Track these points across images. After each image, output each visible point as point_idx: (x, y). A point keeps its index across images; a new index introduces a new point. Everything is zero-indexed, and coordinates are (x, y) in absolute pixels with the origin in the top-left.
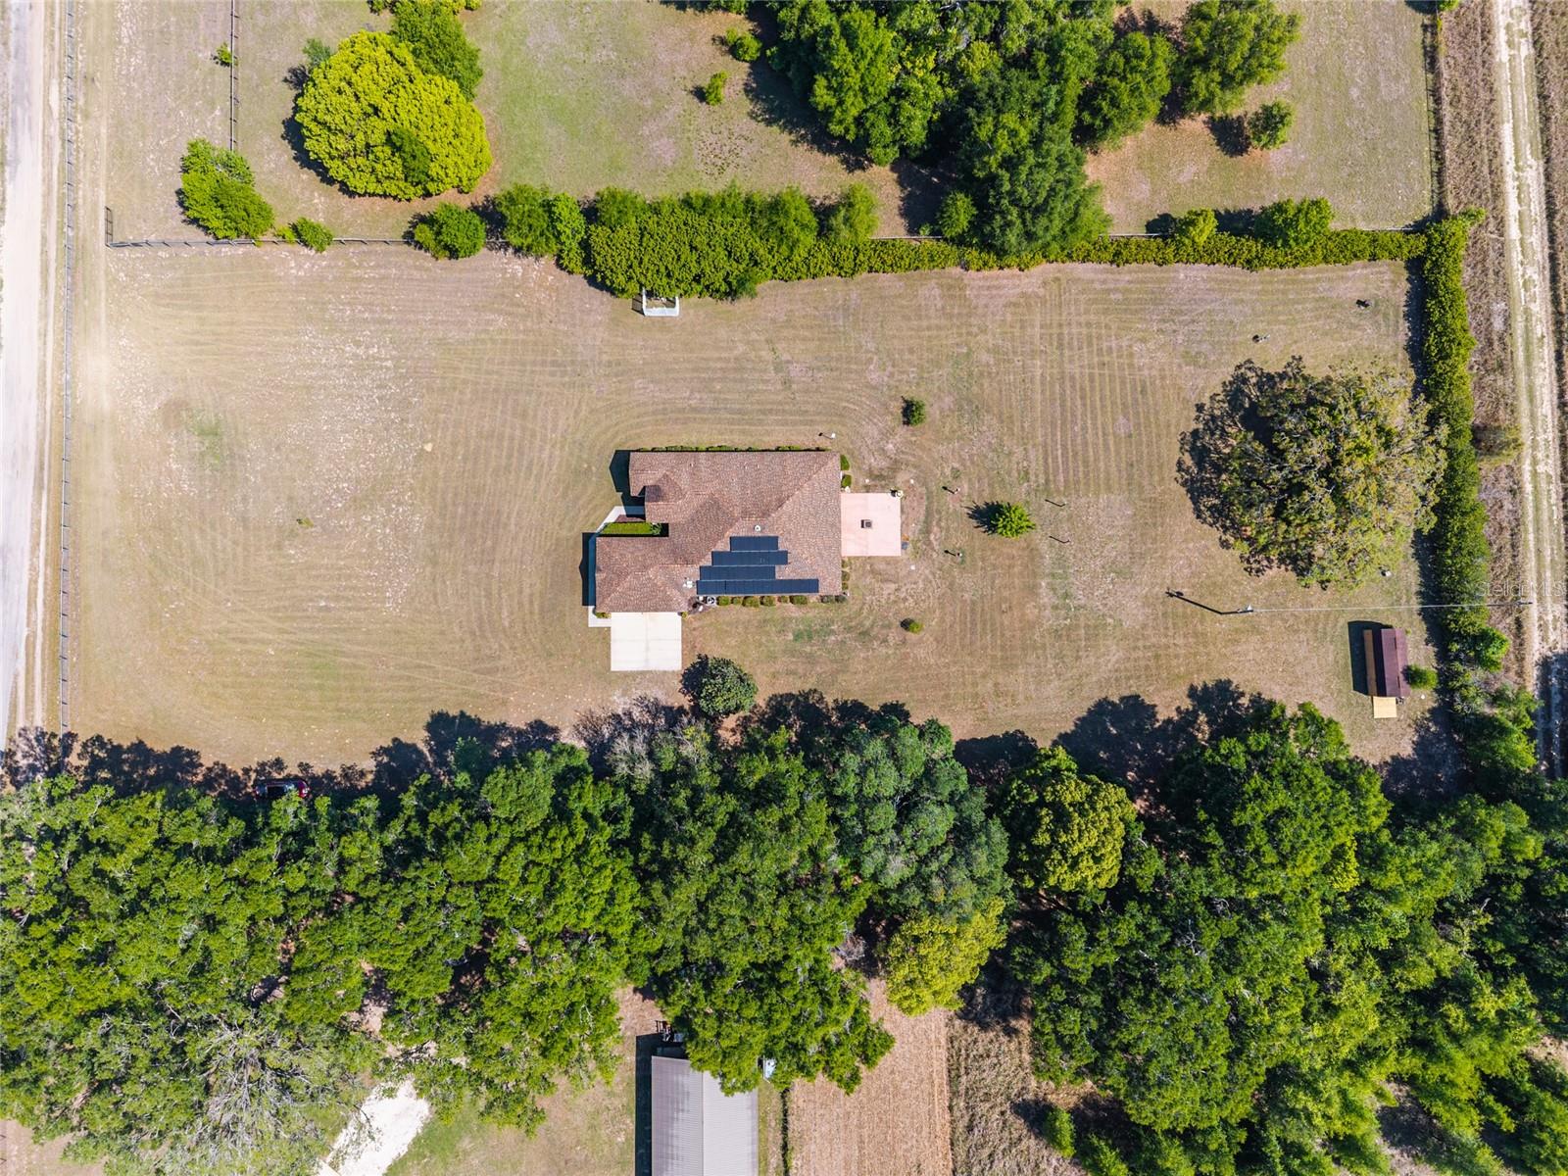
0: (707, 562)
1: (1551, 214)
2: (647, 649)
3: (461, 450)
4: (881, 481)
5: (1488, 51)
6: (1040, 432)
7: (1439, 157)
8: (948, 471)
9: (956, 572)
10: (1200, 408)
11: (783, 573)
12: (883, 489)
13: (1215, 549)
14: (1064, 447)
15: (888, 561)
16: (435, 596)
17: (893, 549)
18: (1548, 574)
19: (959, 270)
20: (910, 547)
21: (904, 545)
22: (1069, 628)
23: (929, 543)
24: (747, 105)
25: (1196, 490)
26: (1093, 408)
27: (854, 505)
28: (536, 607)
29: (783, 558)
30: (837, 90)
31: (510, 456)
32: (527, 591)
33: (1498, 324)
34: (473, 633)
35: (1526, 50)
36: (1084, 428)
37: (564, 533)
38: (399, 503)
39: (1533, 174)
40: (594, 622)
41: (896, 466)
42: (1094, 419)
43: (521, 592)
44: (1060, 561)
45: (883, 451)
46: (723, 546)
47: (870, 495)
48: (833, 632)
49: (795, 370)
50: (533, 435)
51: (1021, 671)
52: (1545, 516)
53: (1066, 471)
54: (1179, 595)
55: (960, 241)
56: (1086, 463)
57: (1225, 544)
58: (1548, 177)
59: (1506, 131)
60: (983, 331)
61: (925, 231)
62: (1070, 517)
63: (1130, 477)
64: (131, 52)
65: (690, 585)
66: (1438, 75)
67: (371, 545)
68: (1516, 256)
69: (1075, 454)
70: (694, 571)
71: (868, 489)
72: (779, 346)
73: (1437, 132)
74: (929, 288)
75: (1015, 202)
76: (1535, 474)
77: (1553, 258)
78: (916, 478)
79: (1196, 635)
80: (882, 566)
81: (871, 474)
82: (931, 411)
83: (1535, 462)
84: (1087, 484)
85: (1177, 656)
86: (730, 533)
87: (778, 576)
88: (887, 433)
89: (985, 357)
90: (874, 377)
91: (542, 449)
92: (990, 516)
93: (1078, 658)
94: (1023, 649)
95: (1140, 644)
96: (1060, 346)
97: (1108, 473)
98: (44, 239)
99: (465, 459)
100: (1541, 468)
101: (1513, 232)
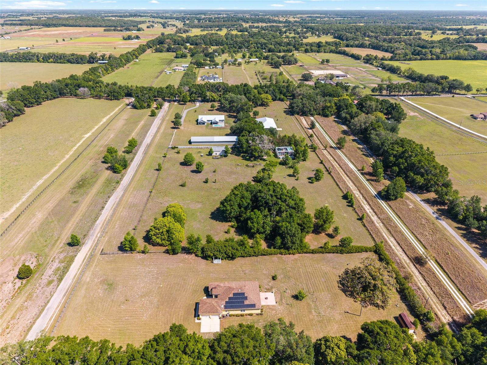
0: (227, 300)
1: (399, 244)
2: (210, 327)
3: (169, 286)
4: (269, 290)
5: (375, 225)
6: (304, 281)
7: (373, 237)
8: (284, 288)
9: (290, 308)
10: (340, 276)
11: (246, 302)
12: (269, 292)
13: (353, 302)
14: (311, 284)
15: (273, 306)
16: (157, 315)
17: (274, 303)
18: (437, 304)
19: (280, 255)
20: (278, 303)
21: (276, 303)
22: (322, 320)
23: (282, 302)
24: (235, 234)
25: (344, 291)
26: (315, 277)
27: (263, 295)
28: (182, 318)
29: (246, 298)
30: (252, 223)
31: (180, 288)
32: (180, 315)
33: (399, 261)
34: (165, 324)
35: (381, 224)
36: (314, 280)
37: (191, 303)
38: (152, 296)
39: (392, 239)
40: (197, 321)
41: (272, 288)
42: (316, 278)
43: (179, 315)
44: (316, 306)
45: (269, 285)
46: (231, 295)
47: (267, 293)
48: (260, 322)
49: (247, 272)
50: (186, 283)
51: (312, 330)
52: (429, 293)
53: (312, 288)
54: (348, 312)
55: (280, 248)
56: (317, 287)
57: (355, 301)
58: (395, 239)
59: (384, 234)
60: (288, 264)
61: (272, 247)
62: (316, 297)
63: (328, 289)
64: (116, 229)
65: (223, 306)
66: (367, 227)
67: (143, 305)
68: (396, 251)
69: (314, 285)
70: (224, 303)
71: (266, 292)
72: (243, 268)
73: (370, 234)
74: (275, 258)
75: (288, 234)
76: (422, 286)
77: (403, 250)
78: (277, 290)
79: (355, 321)
80: (271, 307)
81: (266, 289)
82: (279, 277)
83: (421, 284)
84: (318, 290)
85: (352, 326)
86: (233, 292)
87: (245, 303)
88: (269, 282)
89: (289, 269)
90: (265, 272)
91: (188, 286)
92: (296, 297)
93: (326, 327)
94: (311, 325)
95: (342, 323)
96: (305, 267)
97: (322, 288)
98: (87, 254)
99: (169, 288)
100: (422, 284)
101: (393, 247)
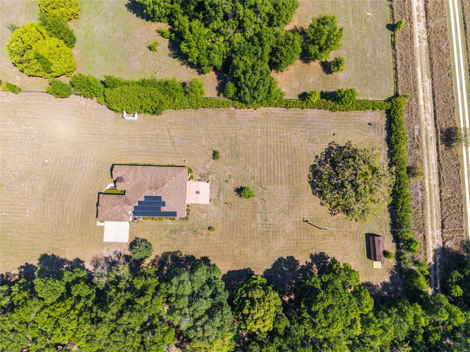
0: (137, 204)
1: (434, 97)
2: (117, 234)
3: (58, 162)
4: (203, 178)
5: (412, 44)
6: (259, 164)
7: (396, 77)
8: (227, 175)
9: (228, 210)
12: (204, 180)
13: (319, 206)
14: (267, 169)
15: (204, 205)
16: (44, 212)
17: (206, 201)
18: (435, 219)
19: (234, 108)
20: (212, 201)
21: (210, 200)
22: (267, 231)
23: (219, 200)
25: (313, 185)
26: (277, 156)
27: (192, 186)
28: (79, 218)
29: (163, 204)
30: (189, 47)
31: (75, 165)
32: (76, 212)
33: (416, 133)
34: (56, 226)
35: (425, 44)
36: (274, 163)
37: (91, 192)
38: (35, 180)
39: (428, 83)
40: (99, 224)
41: (209, 173)
42: (277, 160)
43: (74, 212)
44: (264, 208)
45: (205, 167)
46: (142, 199)
47: (200, 183)
48: (183, 230)
49: (176, 139)
50: (84, 158)
51: (249, 246)
52: (433, 199)
53: (267, 177)
54: (307, 221)
55: (232, 98)
56: (274, 175)
57: (322, 204)
58: (433, 85)
59: (419, 69)
60: (241, 129)
61: (221, 95)
62: (268, 193)
63: (289, 180)
65: (130, 212)
66: (396, 51)
67: (23, 194)
68: (422, 110)
69: (271, 172)
70: (132, 208)
71: (199, 180)
72: (171, 131)
73: (396, 69)
74: (223, 114)
75: (247, 86)
76: (430, 184)
77: (435, 111)
78: (216, 177)
79: (311, 236)
80: (202, 207)
81: (200, 176)
82: (222, 154)
83: (430, 180)
84: (274, 182)
85: (304, 243)
86: (144, 195)
87: (162, 210)
88: (207, 162)
89: (241, 138)
90: (203, 142)
91: (86, 163)
92: (240, 191)
93: (269, 242)
94: (251, 239)
95: (291, 238)
96: (267, 135)
97: (281, 178)
99: (59, 166)
100: (432, 182)
101: (421, 102)
